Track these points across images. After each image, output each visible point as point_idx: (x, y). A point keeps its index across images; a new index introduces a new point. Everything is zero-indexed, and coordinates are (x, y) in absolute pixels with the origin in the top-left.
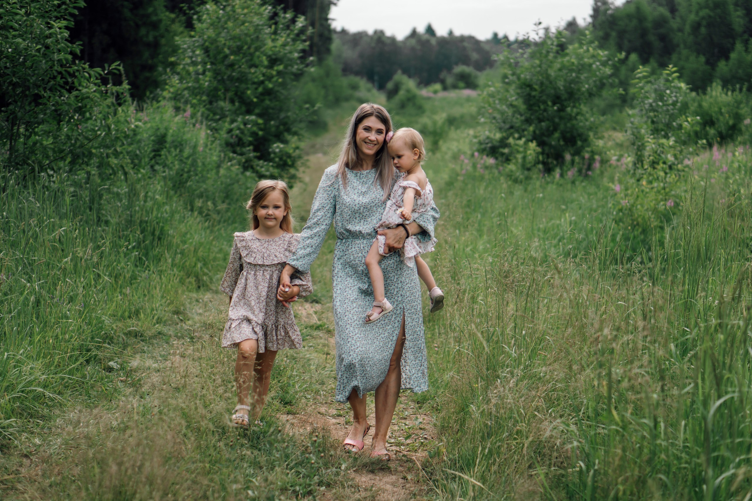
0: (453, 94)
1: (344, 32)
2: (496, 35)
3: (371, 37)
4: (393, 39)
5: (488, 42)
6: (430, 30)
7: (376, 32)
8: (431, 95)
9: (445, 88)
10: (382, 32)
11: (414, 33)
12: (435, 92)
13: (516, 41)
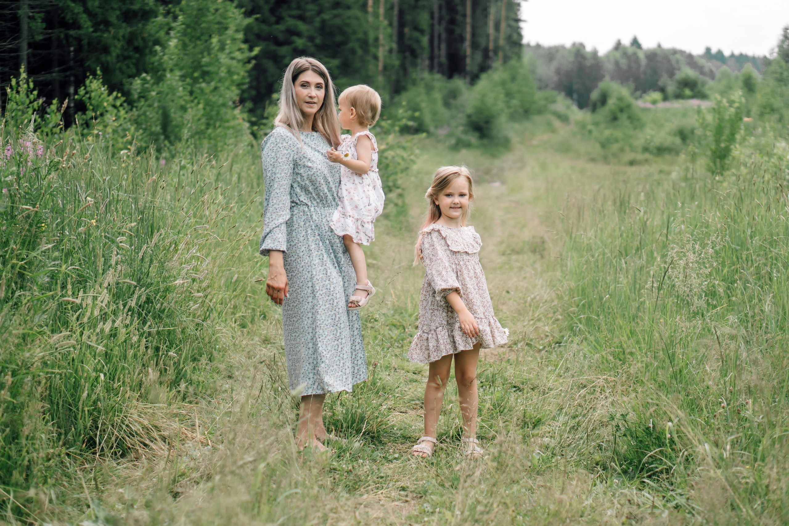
0: (677, 105)
1: (538, 46)
2: (708, 50)
3: (569, 51)
4: (595, 53)
5: (700, 56)
6: (635, 43)
7: (574, 44)
8: (649, 105)
9: (665, 98)
10: (582, 45)
11: (618, 46)
12: (654, 102)
13: (732, 55)
